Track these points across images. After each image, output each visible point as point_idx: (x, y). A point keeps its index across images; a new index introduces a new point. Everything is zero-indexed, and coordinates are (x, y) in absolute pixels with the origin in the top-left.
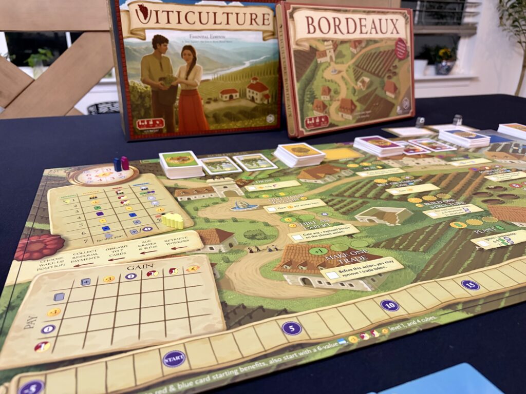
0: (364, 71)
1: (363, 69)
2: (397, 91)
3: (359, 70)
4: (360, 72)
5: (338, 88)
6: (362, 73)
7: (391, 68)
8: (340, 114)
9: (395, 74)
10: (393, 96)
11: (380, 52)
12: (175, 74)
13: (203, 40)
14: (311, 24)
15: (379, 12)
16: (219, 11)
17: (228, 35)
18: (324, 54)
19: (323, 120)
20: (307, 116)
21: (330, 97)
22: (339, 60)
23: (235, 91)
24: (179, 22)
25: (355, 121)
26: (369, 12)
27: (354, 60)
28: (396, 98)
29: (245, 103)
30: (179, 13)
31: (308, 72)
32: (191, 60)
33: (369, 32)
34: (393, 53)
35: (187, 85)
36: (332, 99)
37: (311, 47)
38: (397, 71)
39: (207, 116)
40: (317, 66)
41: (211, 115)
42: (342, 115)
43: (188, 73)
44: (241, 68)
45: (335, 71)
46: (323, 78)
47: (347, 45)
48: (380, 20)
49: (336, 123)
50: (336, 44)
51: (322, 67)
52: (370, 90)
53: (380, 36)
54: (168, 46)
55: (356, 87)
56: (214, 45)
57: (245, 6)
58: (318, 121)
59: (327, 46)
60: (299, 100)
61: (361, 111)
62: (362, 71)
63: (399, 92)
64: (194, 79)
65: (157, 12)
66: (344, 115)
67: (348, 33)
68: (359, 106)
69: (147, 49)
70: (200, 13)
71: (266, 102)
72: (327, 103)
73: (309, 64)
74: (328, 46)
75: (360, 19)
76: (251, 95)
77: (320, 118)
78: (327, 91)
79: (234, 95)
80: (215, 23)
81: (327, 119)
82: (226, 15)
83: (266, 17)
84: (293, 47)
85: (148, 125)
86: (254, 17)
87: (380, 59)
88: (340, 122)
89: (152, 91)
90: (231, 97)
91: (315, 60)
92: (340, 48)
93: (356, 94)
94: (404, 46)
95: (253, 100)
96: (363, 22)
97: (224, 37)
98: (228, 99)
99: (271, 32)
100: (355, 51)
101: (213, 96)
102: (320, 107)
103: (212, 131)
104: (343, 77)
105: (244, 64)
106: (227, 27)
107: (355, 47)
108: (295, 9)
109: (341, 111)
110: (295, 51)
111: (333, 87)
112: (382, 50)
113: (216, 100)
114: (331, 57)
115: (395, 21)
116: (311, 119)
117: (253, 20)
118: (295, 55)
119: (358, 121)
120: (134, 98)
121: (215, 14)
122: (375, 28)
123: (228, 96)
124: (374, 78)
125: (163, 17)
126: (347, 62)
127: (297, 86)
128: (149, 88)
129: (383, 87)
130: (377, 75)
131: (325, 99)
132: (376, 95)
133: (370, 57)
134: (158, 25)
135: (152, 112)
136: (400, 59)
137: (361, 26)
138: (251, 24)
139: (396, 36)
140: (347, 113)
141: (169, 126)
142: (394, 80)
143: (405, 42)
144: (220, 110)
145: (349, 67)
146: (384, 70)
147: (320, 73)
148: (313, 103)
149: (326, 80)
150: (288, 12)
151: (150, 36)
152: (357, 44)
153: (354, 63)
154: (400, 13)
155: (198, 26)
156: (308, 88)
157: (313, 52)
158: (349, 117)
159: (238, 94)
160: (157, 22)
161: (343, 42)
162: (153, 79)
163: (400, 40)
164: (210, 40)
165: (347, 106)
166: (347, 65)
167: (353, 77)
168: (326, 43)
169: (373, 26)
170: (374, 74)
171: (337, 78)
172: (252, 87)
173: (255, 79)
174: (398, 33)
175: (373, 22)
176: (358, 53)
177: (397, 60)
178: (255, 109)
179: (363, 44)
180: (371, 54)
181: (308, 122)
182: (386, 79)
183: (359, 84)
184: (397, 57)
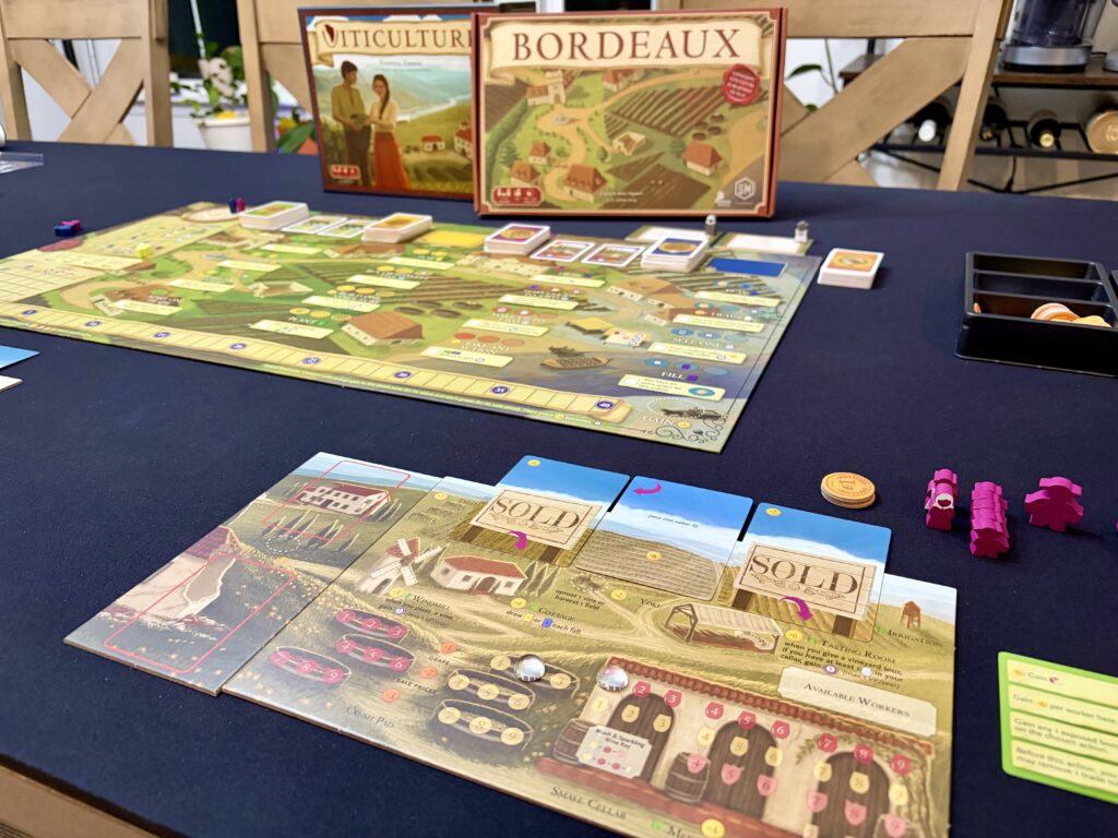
0: (631, 123)
1: (629, 117)
2: (720, 164)
3: (620, 119)
4: (621, 122)
5: (567, 148)
6: (627, 125)
7: (708, 120)
8: (567, 189)
9: (717, 131)
10: (707, 172)
11: (679, 91)
12: (368, 111)
13: (398, 67)
14: (524, 45)
15: (686, 19)
16: (413, 29)
17: (425, 61)
18: (544, 91)
19: (529, 194)
20: (498, 183)
21: (549, 160)
22: (574, 102)
23: (439, 139)
24: (367, 45)
25: (599, 205)
26: (658, 21)
27: (610, 102)
28: (715, 176)
29: (455, 158)
30: (366, 32)
31: (507, 118)
32: (384, 94)
33: (653, 55)
34: (718, 92)
35: (382, 126)
36: (550, 162)
37: (517, 80)
38: (722, 125)
40: (525, 111)
41: (411, 170)
42: (571, 192)
43: (382, 110)
44: (444, 107)
45: (563, 119)
46: (535, 128)
47: (598, 77)
48: (687, 33)
49: (555, 203)
50: (569, 77)
51: (537, 112)
52: (644, 156)
53: (682, 60)
54: (358, 75)
55: (608, 148)
56: (409, 74)
57: (445, 20)
58: (518, 194)
59: (549, 78)
60: (487, 159)
61: (616, 191)
62: (625, 122)
63: (726, 166)
64: (388, 118)
65: (343, 32)
66: (576, 192)
67: (602, 56)
68: (611, 181)
70: (390, 32)
72: (539, 169)
73: (511, 106)
74: (554, 82)
75: (634, 33)
76: (461, 146)
77: (524, 191)
78: (542, 149)
79: (438, 144)
80: (408, 45)
81: (537, 194)
82: (420, 34)
84: (485, 79)
86: (456, 35)
87: (676, 102)
88: (566, 202)
89: (346, 131)
90: (435, 147)
91: (522, 101)
92: (577, 82)
93: (608, 159)
94: (752, 79)
95: (464, 153)
96: (640, 39)
97: (420, 64)
98: (431, 149)
100: (614, 88)
101: (413, 144)
102: (525, 173)
104: (578, 130)
105: (447, 102)
107: (616, 80)
108: (494, 24)
109: (569, 185)
110: (487, 87)
111: (554, 144)
112: (685, 86)
113: (416, 149)
114: (557, 98)
115: (728, 33)
116: (504, 190)
117: (456, 40)
118: (487, 93)
119: (607, 206)
120: (327, 138)
121: (407, 32)
122: (671, 47)
123: (431, 144)
124: (655, 135)
125: (350, 38)
126: (594, 105)
127: (485, 137)
128: (341, 128)
129: (680, 152)
130: (667, 131)
131: (537, 162)
132: (659, 166)
133: (652, 99)
134: (345, 49)
135: (346, 157)
136: (735, 105)
137: (635, 45)
138: (454, 45)
139: (734, 61)
140: (583, 190)
141: (365, 176)
142: (713, 141)
143: (756, 72)
144: (423, 163)
145: (596, 114)
146: (686, 123)
147: (530, 121)
148: (511, 166)
149: (541, 133)
150: (483, 28)
152: (620, 75)
153: (607, 109)
154: (748, 17)
155: (389, 49)
156: (503, 143)
157: (521, 88)
158: (590, 197)
159: (443, 144)
160: (345, 45)
161: (585, 73)
162: (344, 116)
163: (742, 69)
164: (403, 68)
165: (576, 178)
167: (603, 131)
168: (548, 74)
169: (666, 44)
170: (658, 128)
171: (568, 131)
172: (460, 134)
173: (465, 124)
176: (619, 91)
177: (727, 105)
179: (636, 77)
180: (654, 92)
181: (499, 194)
182: (689, 139)
183: (617, 143)
184: (727, 99)
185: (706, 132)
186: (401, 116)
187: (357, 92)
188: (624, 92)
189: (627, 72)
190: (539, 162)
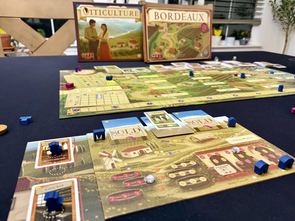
0: (183, 37)
1: (182, 35)
2: (201, 47)
3: (180, 36)
5: (169, 43)
7: (198, 36)
9: (200, 39)
10: (198, 48)
11: (192, 29)
12: (98, 35)
13: (110, 22)
14: (157, 15)
15: (193, 11)
16: (117, 10)
17: (120, 20)
18: (162, 28)
19: (160, 56)
22: (170, 31)
23: (123, 43)
24: (100, 14)
25: (176, 58)
26: (187, 11)
27: (178, 31)
28: (200, 50)
29: (128, 49)
30: (100, 11)
31: (154, 36)
32: (105, 30)
33: (187, 19)
34: (200, 29)
35: (103, 40)
36: (165, 48)
37: (156, 25)
38: (201, 37)
39: (111, 53)
40: (158, 33)
41: (113, 53)
42: (170, 55)
43: (104, 35)
44: (126, 33)
45: (167, 36)
46: (161, 38)
47: (175, 25)
48: (193, 14)
50: (169, 24)
51: (161, 34)
52: (185, 45)
53: (193, 21)
54: (96, 24)
55: (178, 43)
56: (115, 24)
57: (128, 8)
58: (157, 56)
60: (149, 47)
61: (180, 54)
64: (106, 37)
65: (91, 10)
67: (176, 19)
68: (179, 52)
69: (87, 25)
70: (109, 11)
71: (137, 48)
72: (162, 49)
73: (154, 32)
74: (165, 25)
75: (183, 14)
76: (131, 45)
77: (159, 55)
78: (163, 44)
79: (123, 45)
80: (115, 15)
81: (162, 56)
82: (119, 12)
83: (137, 13)
84: (147, 24)
85: (87, 56)
86: (131, 12)
87: (192, 32)
88: (169, 58)
89: (89, 42)
91: (157, 31)
92: (171, 26)
93: (178, 46)
94: (206, 26)
95: (131, 47)
96: (184, 15)
97: (118, 21)
99: (139, 19)
100: (178, 27)
101: (114, 45)
102: (159, 51)
103: (114, 60)
104: (171, 39)
105: (127, 32)
106: (120, 16)
107: (179, 26)
108: (149, 9)
109: (169, 53)
111: (166, 42)
112: (193, 27)
113: (115, 47)
114: (166, 30)
115: (201, 15)
116: (154, 55)
117: (131, 14)
118: (148, 28)
119: (178, 58)
120: (81, 44)
121: (115, 11)
122: (190, 18)
123: (120, 45)
124: (188, 40)
125: (94, 12)
126: (174, 32)
127: (148, 41)
128: (88, 41)
129: (193, 44)
130: (190, 39)
132: (189, 48)
133: (187, 31)
134: (91, 16)
136: (204, 32)
137: (183, 17)
138: (130, 15)
139: (202, 22)
140: (172, 54)
141: (96, 56)
142: (200, 41)
143: (207, 24)
144: (117, 51)
146: (194, 37)
147: (159, 36)
148: (155, 49)
149: (162, 39)
150: (146, 10)
151: (88, 20)
152: (180, 24)
153: (178, 33)
154: (205, 11)
155: (108, 16)
156: (153, 42)
157: (157, 27)
158: (174, 56)
159: (125, 45)
160: (91, 14)
161: (172, 23)
162: (89, 37)
163: (204, 24)
164: (112, 22)
165: (173, 51)
166: (174, 34)
167: (177, 39)
168: (164, 24)
169: (189, 17)
170: (188, 38)
171: (169, 39)
172: (131, 41)
173: (132, 38)
174: (203, 20)
175: (190, 15)
176: (180, 28)
177: (202, 33)
178: (132, 51)
179: (183, 25)
180: (187, 29)
181: (153, 57)
182: (195, 41)
183: (180, 42)
184: (202, 31)
185: (198, 39)
186: (110, 36)
187: (95, 29)
188: (181, 29)
189: (181, 24)
190: (162, 47)
